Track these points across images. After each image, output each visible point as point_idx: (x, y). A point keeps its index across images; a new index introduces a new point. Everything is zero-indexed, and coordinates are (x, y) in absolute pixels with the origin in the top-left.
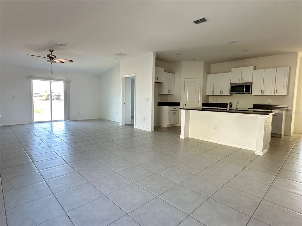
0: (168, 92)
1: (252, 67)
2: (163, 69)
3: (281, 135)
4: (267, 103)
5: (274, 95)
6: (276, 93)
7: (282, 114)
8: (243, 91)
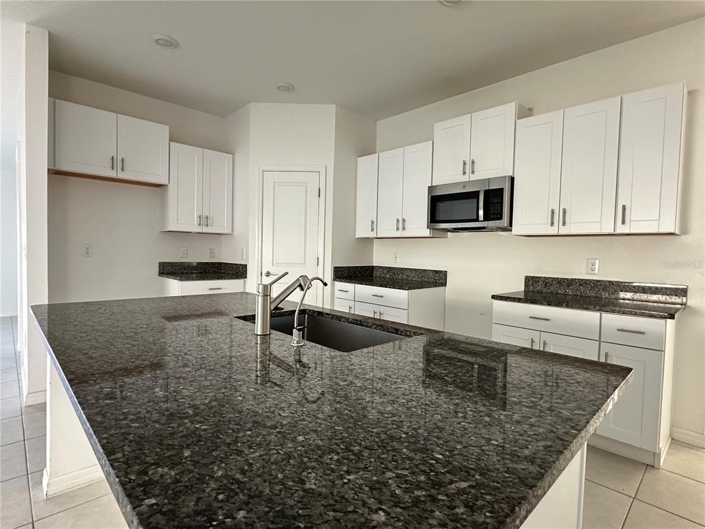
0: (196, 221)
1: (511, 109)
2: (164, 131)
3: (657, 456)
4: (584, 272)
5: (611, 231)
6: (623, 222)
7: (661, 340)
8: (475, 218)
